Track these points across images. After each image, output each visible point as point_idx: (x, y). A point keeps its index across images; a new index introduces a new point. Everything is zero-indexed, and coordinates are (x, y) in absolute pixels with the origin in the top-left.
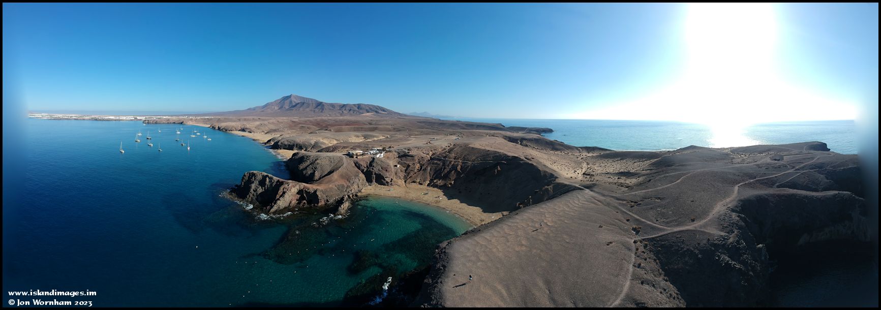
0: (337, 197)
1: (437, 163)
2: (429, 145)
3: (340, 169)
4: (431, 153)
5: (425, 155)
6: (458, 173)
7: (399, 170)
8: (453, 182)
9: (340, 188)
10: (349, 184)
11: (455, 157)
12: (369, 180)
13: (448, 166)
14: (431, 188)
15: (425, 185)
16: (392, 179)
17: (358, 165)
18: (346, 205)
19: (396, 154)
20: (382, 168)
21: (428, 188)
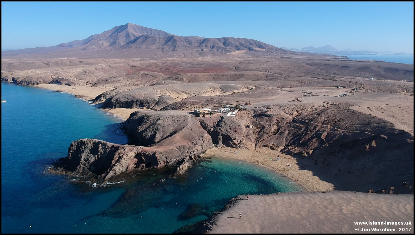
0: (178, 159)
1: (298, 126)
2: (296, 103)
3: (183, 130)
4: (295, 114)
5: (288, 116)
6: (321, 142)
7: (251, 132)
8: (311, 152)
9: (182, 149)
10: (192, 146)
11: (325, 121)
12: (215, 141)
13: (311, 132)
14: (284, 155)
15: (277, 150)
16: (241, 141)
17: (204, 125)
18: (185, 166)
19: (252, 112)
20: (230, 129)
21: (281, 154)
